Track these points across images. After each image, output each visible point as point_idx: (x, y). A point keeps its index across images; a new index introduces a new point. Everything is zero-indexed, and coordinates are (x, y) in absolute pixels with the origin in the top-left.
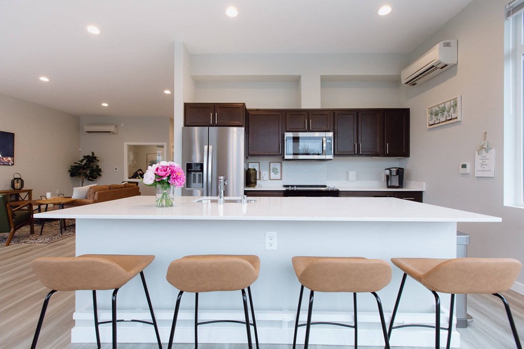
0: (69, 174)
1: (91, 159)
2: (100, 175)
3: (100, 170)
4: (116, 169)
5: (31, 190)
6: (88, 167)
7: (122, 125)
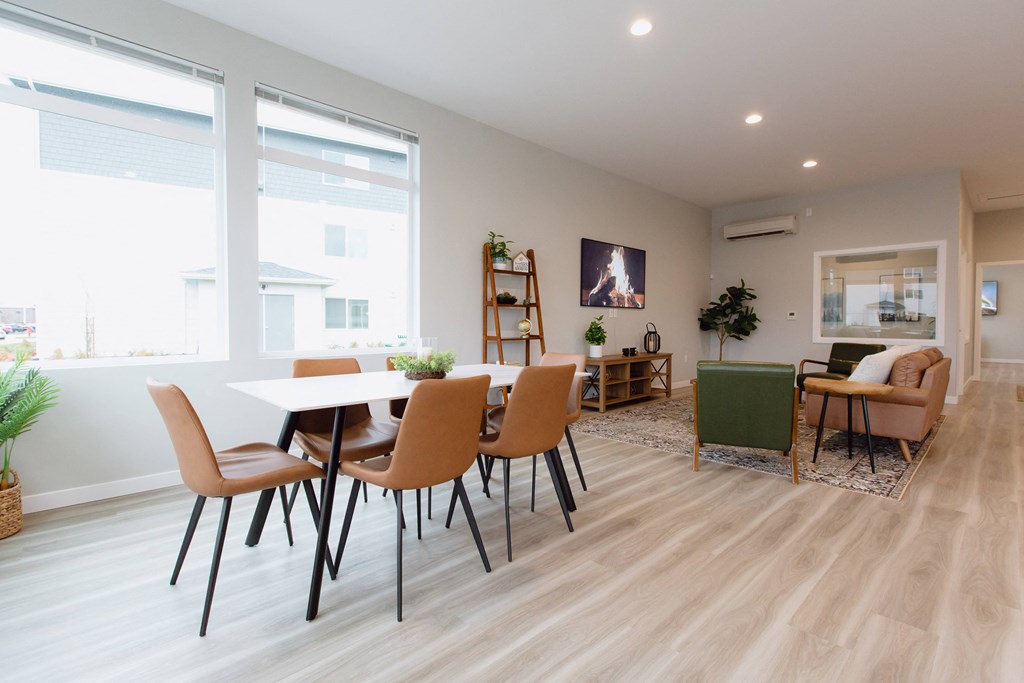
0: (697, 325)
1: (737, 295)
2: (754, 328)
3: (754, 318)
4: (792, 314)
5: (670, 355)
6: (733, 312)
7: (809, 212)
